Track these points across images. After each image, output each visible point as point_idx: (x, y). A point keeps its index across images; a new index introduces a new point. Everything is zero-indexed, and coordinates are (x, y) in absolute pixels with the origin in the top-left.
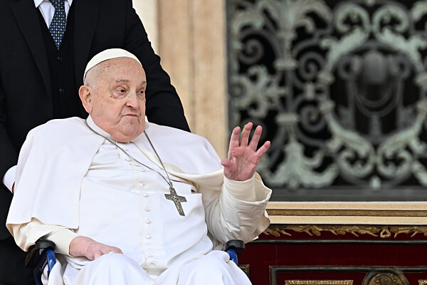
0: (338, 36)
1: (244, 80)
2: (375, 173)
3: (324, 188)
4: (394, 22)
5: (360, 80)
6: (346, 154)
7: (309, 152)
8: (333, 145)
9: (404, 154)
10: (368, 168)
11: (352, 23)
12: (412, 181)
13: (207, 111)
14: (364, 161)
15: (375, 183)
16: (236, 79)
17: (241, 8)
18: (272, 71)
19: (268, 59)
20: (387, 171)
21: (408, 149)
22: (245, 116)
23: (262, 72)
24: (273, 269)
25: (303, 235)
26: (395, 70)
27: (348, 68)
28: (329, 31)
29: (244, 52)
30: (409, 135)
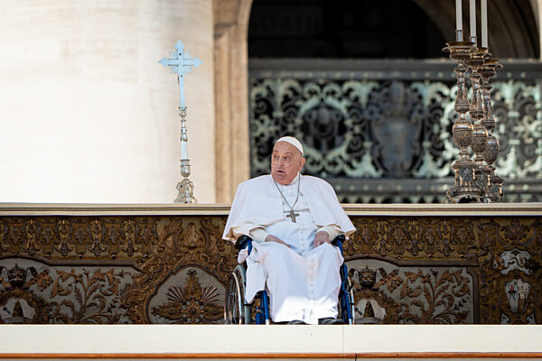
0: (305, 99)
1: (258, 123)
2: (324, 169)
4: (333, 93)
5: (316, 122)
9: (339, 161)
10: (320, 167)
11: (312, 93)
12: (342, 174)
13: (238, 138)
14: (318, 164)
15: (324, 175)
16: (253, 121)
17: (255, 85)
18: (271, 117)
19: (269, 110)
20: (330, 169)
21: (341, 157)
22: (257, 140)
23: (266, 118)
26: (334, 117)
27: (310, 116)
28: (299, 96)
29: (258, 108)
30: (341, 151)
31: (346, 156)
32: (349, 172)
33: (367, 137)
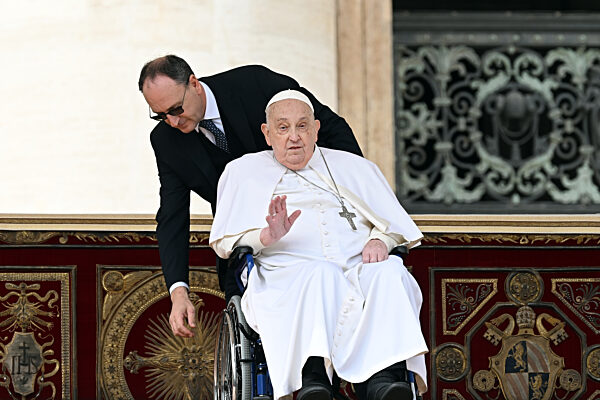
0: (485, 78)
1: (408, 115)
2: (515, 190)
3: (474, 203)
4: (531, 67)
5: (504, 114)
6: (492, 175)
7: (461, 174)
8: (481, 168)
9: (539, 176)
10: (510, 187)
11: (497, 68)
12: (546, 197)
13: (377, 140)
14: (507, 181)
15: (516, 199)
16: (401, 113)
17: (406, 55)
18: (431, 107)
19: (428, 97)
20: (525, 189)
21: (543, 171)
22: (408, 143)
23: (422, 108)
24: (432, 270)
25: (456, 242)
26: (532, 106)
27: (493, 105)
28: (478, 74)
29: (408, 92)
30: (543, 160)
31: (551, 170)
32: (557, 195)
33: (584, 138)
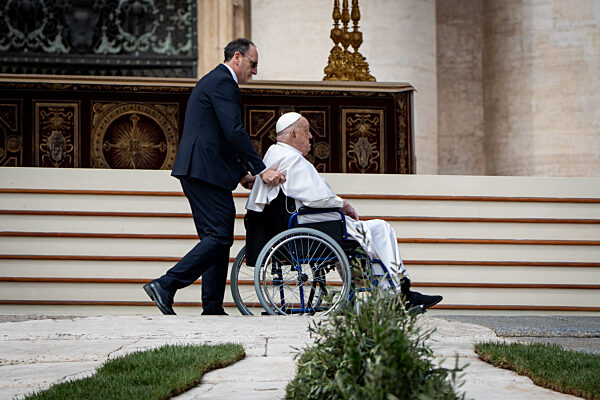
3: (6, 51)
5: (21, 9)
6: (15, 38)
8: (10, 35)
9: (37, 39)
10: (23, 44)
12: (40, 49)
14: (22, 41)
15: (26, 50)
20: (31, 45)
21: (39, 36)
26: (34, 6)
30: (39, 32)
31: (43, 37)
32: (45, 49)
33: (59, 22)
